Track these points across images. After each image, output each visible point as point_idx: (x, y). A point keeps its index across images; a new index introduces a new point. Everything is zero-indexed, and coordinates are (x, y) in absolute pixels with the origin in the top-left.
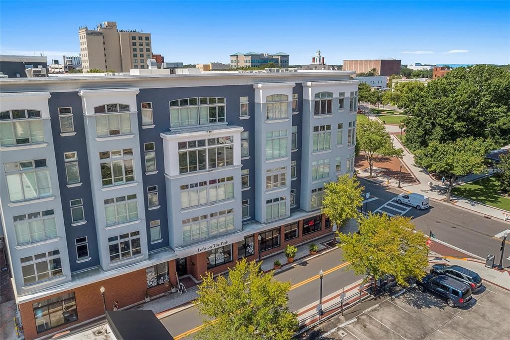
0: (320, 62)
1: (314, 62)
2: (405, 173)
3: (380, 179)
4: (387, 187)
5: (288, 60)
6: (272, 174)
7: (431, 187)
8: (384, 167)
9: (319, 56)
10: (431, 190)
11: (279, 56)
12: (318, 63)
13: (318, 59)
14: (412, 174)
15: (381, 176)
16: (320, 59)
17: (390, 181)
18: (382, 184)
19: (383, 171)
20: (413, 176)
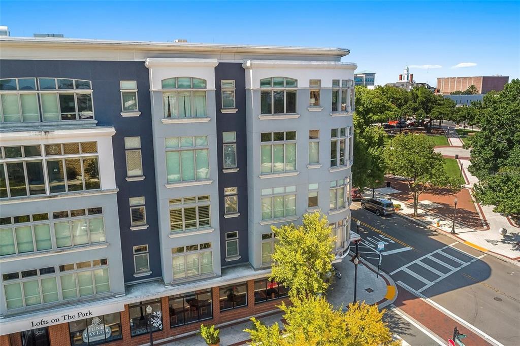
0: (408, 79)
1: (401, 79)
2: (470, 212)
3: (429, 219)
4: (435, 231)
5: (374, 79)
6: (182, 206)
7: (505, 236)
8: (442, 202)
9: (406, 73)
10: (503, 242)
11: (363, 74)
12: (406, 80)
13: (406, 76)
14: (480, 215)
15: (431, 215)
16: (408, 76)
17: (441, 222)
18: (428, 227)
19: (438, 208)
20: (481, 218)
